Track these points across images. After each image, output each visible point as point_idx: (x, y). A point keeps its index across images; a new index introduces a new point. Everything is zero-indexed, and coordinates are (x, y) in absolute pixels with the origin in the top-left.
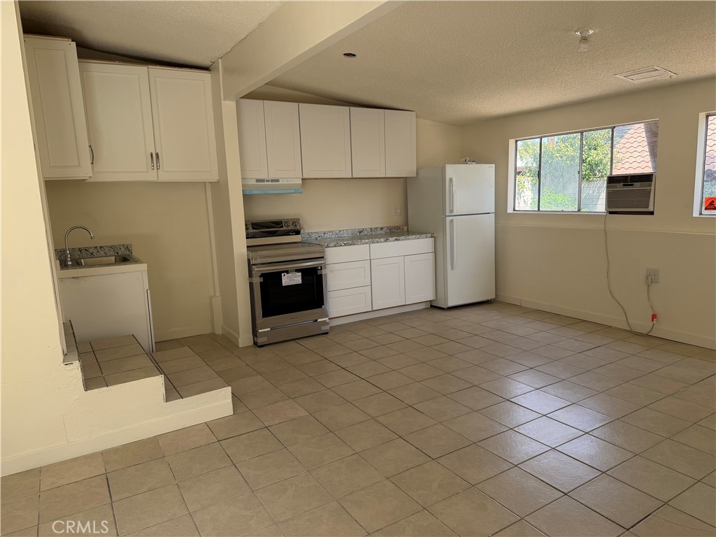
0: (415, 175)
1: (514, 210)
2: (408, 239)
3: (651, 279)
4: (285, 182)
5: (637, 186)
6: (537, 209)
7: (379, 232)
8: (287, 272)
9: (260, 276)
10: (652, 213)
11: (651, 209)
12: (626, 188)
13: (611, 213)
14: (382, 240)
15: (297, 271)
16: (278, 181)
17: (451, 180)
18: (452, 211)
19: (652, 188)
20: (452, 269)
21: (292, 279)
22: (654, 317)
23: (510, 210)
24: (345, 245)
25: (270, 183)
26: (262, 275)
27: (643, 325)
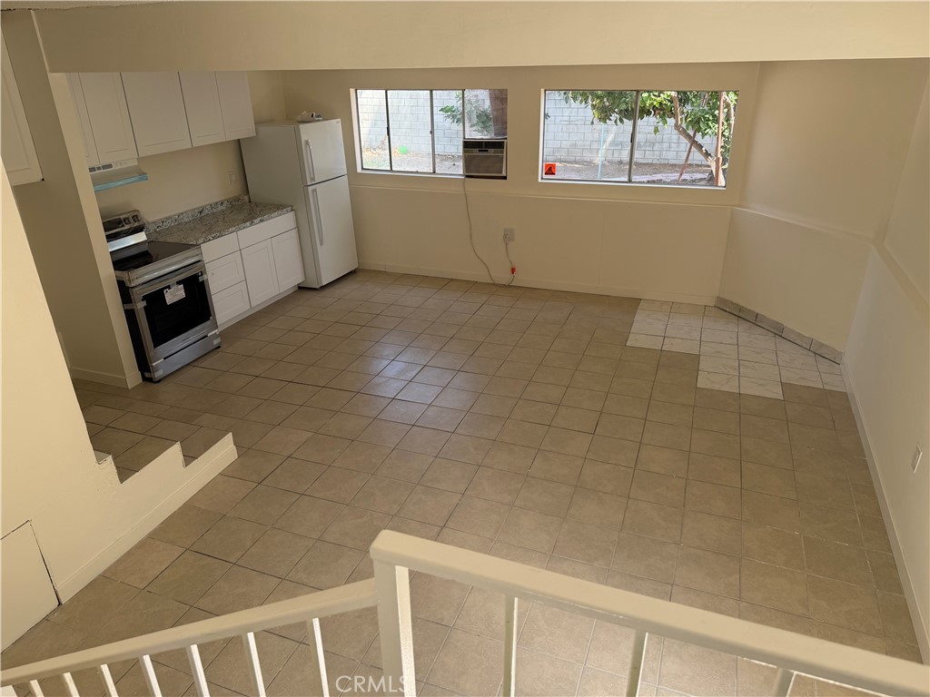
0: (255, 134)
1: (363, 169)
2: (272, 218)
3: (508, 237)
4: (119, 167)
5: (491, 152)
6: (389, 169)
7: (220, 208)
8: (169, 287)
9: (143, 300)
10: (505, 178)
11: (504, 174)
12: (481, 154)
13: (467, 176)
14: (248, 224)
15: (178, 283)
16: (110, 166)
17: (307, 143)
18: (313, 179)
19: (505, 155)
20: (321, 245)
21: (175, 295)
22: (513, 270)
23: (359, 170)
24: (214, 238)
25: (102, 171)
26: (145, 298)
27: (502, 276)
